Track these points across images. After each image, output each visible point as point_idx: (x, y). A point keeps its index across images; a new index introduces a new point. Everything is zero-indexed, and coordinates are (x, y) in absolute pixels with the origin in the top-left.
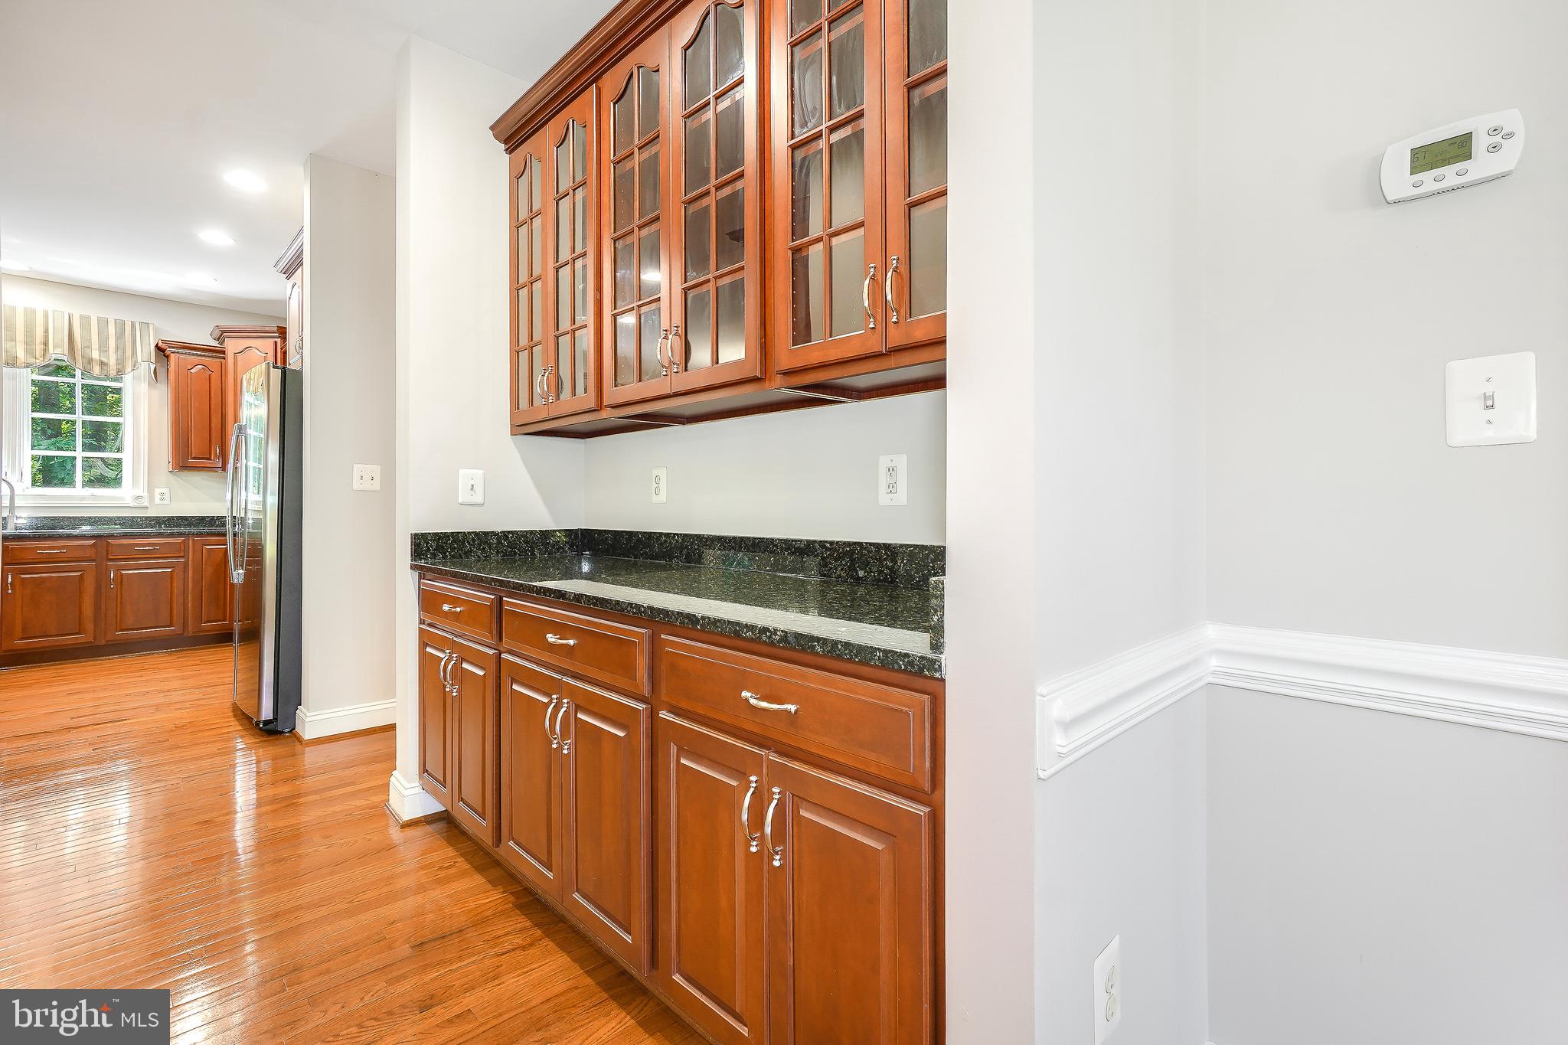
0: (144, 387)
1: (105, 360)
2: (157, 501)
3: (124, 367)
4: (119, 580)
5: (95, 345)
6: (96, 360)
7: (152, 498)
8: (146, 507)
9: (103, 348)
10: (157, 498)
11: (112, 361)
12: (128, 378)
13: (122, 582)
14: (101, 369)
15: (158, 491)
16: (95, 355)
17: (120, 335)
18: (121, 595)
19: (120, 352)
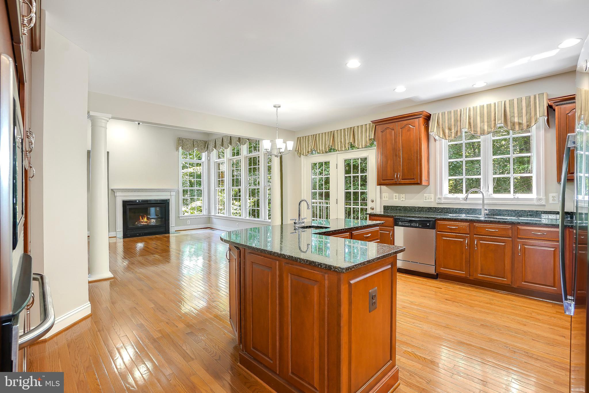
0: (542, 132)
1: (521, 121)
2: (551, 201)
3: (531, 122)
4: (524, 251)
5: (516, 115)
6: (516, 123)
7: (547, 200)
8: (544, 205)
9: (520, 116)
10: (551, 199)
11: (524, 122)
12: (534, 128)
13: (525, 252)
14: (519, 127)
15: (551, 195)
16: (516, 120)
17: (528, 105)
18: (525, 260)
19: (528, 115)
